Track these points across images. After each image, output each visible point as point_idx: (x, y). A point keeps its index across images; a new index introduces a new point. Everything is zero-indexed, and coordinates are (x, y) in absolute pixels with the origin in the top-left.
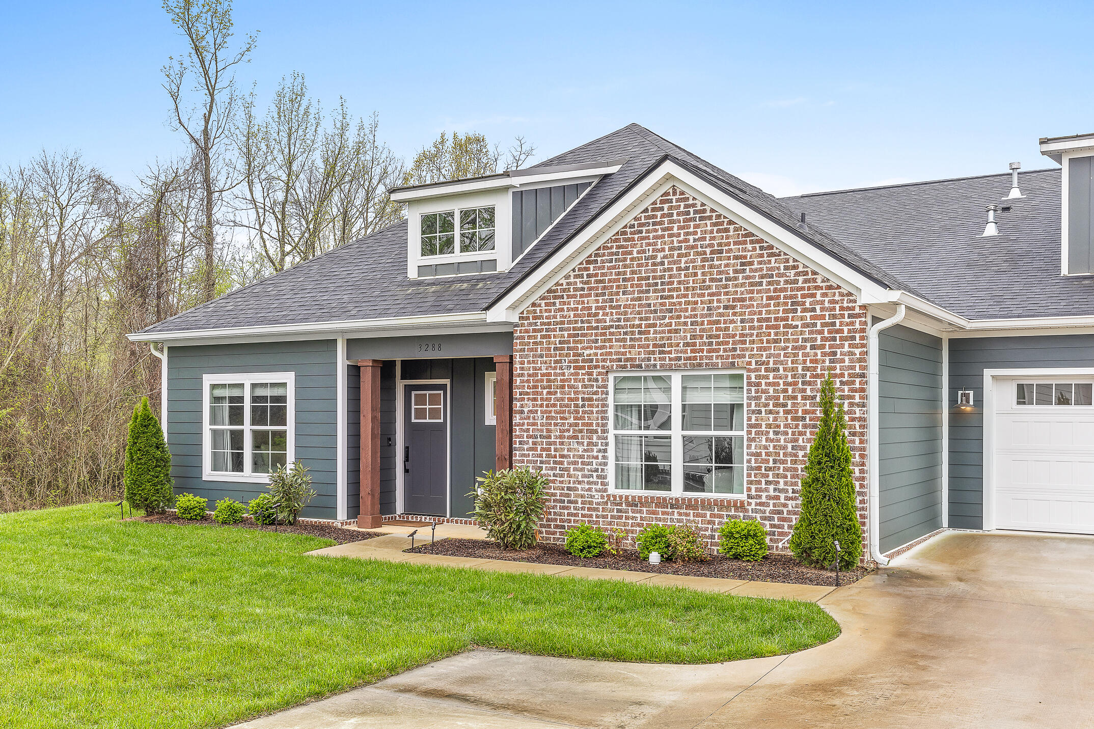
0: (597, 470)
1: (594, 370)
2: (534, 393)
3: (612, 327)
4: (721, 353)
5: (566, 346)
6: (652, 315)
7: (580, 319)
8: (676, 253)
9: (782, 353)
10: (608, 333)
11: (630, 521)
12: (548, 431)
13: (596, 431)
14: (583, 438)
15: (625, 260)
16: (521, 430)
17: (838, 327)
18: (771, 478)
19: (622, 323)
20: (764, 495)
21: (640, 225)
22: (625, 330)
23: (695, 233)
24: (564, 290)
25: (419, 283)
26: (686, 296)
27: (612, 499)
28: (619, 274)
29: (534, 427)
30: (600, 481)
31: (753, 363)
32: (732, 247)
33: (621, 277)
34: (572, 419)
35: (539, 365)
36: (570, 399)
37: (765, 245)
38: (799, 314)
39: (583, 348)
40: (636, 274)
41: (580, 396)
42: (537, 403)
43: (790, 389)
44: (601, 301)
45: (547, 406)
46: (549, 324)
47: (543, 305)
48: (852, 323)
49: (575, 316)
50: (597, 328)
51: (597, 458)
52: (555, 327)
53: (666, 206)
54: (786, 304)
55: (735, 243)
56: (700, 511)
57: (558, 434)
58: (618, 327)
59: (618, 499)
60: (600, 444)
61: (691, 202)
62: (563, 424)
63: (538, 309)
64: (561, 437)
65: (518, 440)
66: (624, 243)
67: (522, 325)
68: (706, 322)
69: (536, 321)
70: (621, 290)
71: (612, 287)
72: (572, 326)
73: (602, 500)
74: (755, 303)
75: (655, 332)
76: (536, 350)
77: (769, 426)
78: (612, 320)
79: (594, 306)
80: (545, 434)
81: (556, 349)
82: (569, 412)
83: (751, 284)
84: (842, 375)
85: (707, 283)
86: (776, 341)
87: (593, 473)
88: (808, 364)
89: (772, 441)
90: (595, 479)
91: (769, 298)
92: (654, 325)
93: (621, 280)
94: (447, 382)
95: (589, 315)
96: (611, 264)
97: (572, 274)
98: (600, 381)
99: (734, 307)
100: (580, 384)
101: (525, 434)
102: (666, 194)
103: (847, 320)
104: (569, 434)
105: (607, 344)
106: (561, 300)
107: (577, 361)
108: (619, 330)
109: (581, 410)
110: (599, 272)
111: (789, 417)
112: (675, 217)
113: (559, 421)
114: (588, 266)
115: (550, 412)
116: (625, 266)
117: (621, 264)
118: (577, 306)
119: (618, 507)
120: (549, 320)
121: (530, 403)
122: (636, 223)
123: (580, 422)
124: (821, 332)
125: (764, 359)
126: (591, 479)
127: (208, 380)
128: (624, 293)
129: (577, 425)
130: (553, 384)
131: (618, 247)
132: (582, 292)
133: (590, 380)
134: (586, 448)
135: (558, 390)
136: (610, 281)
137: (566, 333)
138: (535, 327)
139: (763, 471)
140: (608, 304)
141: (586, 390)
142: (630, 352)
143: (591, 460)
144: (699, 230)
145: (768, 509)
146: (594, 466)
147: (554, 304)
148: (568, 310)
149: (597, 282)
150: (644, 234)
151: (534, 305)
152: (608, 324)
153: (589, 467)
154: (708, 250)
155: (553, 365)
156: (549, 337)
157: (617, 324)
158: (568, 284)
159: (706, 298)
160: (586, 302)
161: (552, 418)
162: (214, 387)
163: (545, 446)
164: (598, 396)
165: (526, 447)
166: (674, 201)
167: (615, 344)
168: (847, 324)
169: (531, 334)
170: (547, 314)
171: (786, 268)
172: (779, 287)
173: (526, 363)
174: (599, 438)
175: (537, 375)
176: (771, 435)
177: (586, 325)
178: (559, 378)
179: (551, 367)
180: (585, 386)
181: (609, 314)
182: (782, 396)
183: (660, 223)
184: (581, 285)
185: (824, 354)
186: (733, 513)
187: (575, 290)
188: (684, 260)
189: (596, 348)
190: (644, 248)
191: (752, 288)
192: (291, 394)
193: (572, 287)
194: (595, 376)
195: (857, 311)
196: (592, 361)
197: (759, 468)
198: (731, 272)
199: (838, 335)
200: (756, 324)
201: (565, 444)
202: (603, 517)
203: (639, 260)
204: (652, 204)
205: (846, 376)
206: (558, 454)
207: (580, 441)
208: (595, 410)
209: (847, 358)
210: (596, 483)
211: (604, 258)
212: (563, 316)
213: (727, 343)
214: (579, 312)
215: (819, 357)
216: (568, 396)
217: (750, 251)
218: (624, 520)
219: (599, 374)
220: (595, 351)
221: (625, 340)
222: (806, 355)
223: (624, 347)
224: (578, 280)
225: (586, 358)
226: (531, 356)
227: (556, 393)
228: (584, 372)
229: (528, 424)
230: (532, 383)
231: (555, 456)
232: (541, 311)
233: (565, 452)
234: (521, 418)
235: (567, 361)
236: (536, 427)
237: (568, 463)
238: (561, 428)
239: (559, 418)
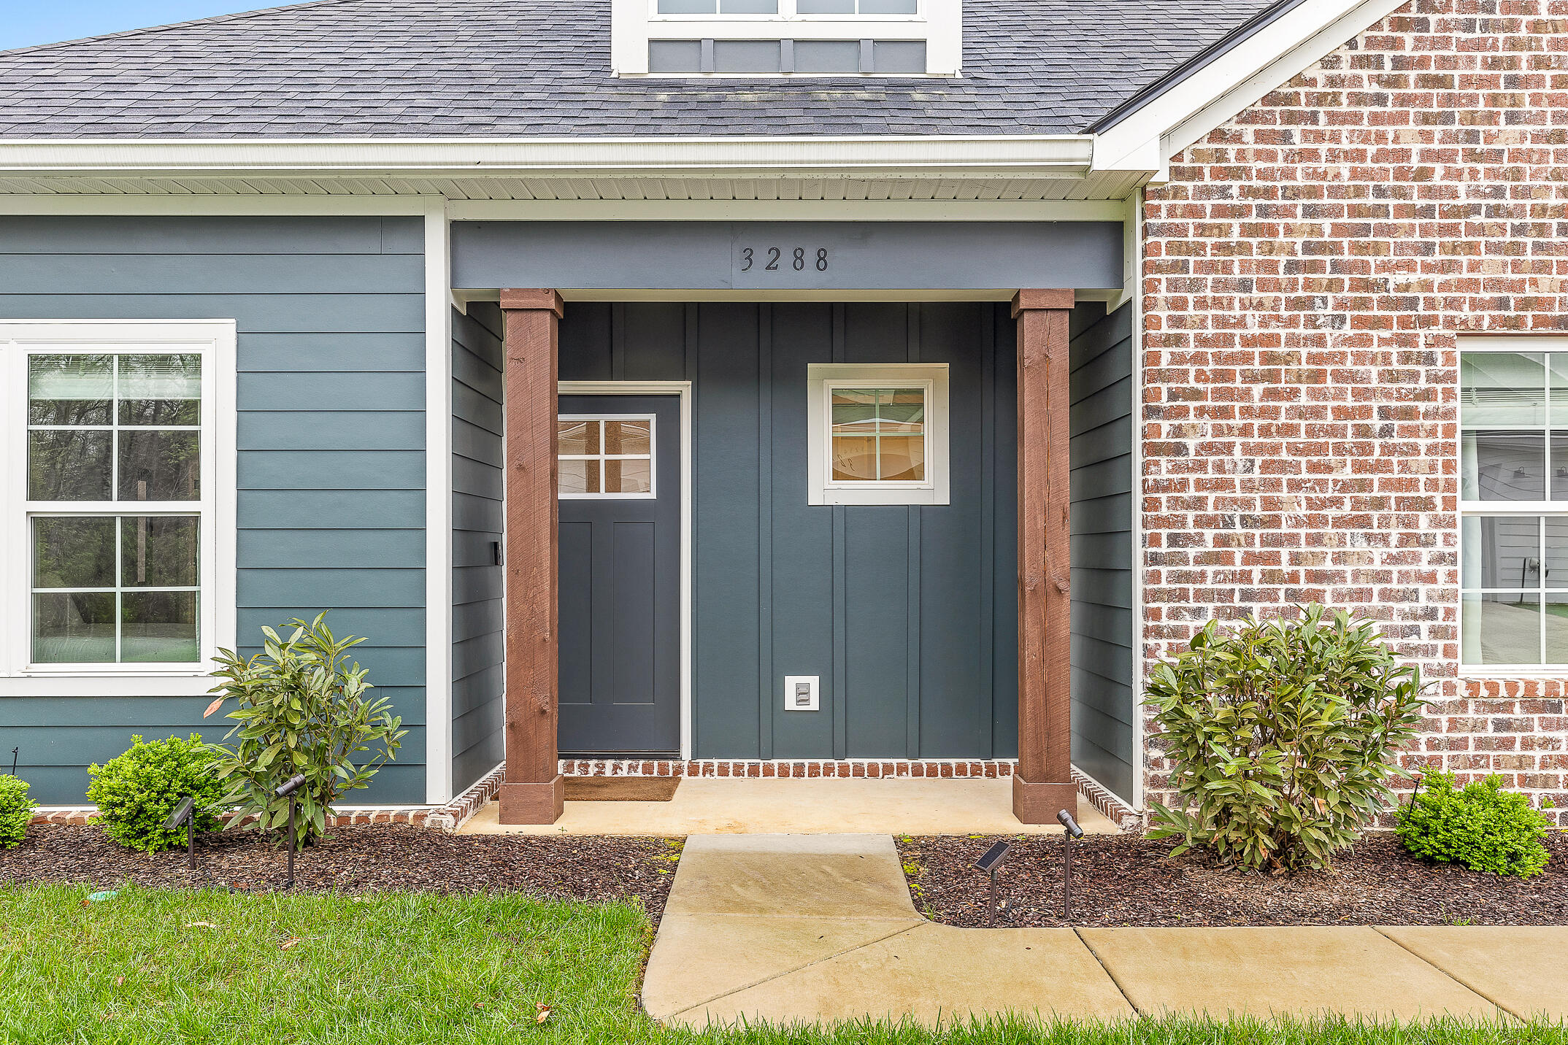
0: (1431, 614)
1: (1418, 331)
2: (1219, 394)
3: (1475, 210)
5: (1327, 258)
7: (1372, 184)
10: (1462, 228)
11: (1538, 754)
13: (1427, 504)
14: (1384, 522)
15: (1513, 26)
16: (1175, 502)
19: (1509, 201)
22: (1517, 222)
24: (1320, 99)
27: (1484, 692)
28: (1495, 63)
29: (1220, 494)
33: (1503, 73)
34: (1349, 468)
35: (1238, 313)
36: (1340, 412)
39: (1384, 267)
40: (1548, 67)
41: (1375, 404)
42: (1231, 422)
44: (1437, 136)
45: (1265, 431)
46: (1269, 193)
47: (1249, 136)
49: (1354, 174)
50: (1428, 211)
51: (1432, 578)
52: (1288, 202)
57: (1303, 511)
58: (1494, 211)
59: (1503, 691)
60: (1440, 539)
62: (1322, 484)
63: (1232, 149)
64: (1311, 521)
67: (1177, 192)
69: (1226, 183)
70: (1503, 110)
71: (1473, 100)
72: (1345, 202)
73: (1448, 699)
76: (1227, 268)
78: (1477, 192)
79: (1416, 148)
80: (1258, 512)
81: (1292, 267)
82: (1339, 449)
87: (1419, 623)
90: (1425, 639)
93: (1502, 81)
95: (1401, 174)
96: (1470, 36)
97: (1346, 55)
98: (1439, 363)
100: (1374, 370)
101: (1191, 515)
104: (1339, 513)
105: (1463, 259)
106: (1309, 127)
107: (1364, 303)
108: (1500, 221)
109: (1377, 442)
110: (1433, 54)
113: (1304, 475)
114: (1398, 34)
115: (1275, 449)
116: (1514, 44)
117: (1501, 36)
118: (1361, 146)
119: (1500, 716)
120: (1270, 184)
121: (1208, 423)
123: (1375, 477)
126: (1413, 640)
128: (1512, 118)
129: (1364, 485)
130: (1284, 367)
132: (1378, 109)
133: (1406, 358)
134: (1394, 551)
135: (1303, 387)
136: (1466, 81)
137: (1326, 224)
138: (1221, 202)
140: (1459, 147)
141: (1395, 386)
142: (1534, 283)
143: (1412, 586)
146: (1423, 602)
147: (1286, 137)
148: (1333, 156)
149: (1425, 81)
151: (1217, 135)
152: (1462, 201)
153: (1406, 606)
155: (1284, 313)
156: (1272, 231)
157: (1493, 202)
158: (1332, 81)
160: (1391, 136)
161: (1283, 467)
163: (1257, 548)
164: (1433, 404)
165: (1192, 551)
167: (1484, 257)
169: (1208, 220)
170: (1261, 165)
173: (1191, 304)
174: (1436, 522)
175: (1229, 340)
177: (1392, 202)
178: (1304, 352)
179: (1278, 318)
180: (1392, 377)
181: (1466, 175)
184: (1375, 89)
187: (1358, 99)
189: (1428, 268)
192: (218, 392)
193: (1345, 91)
194: (1422, 348)
196: (1412, 304)
201: (1326, 540)
202: (1453, 745)
203: (1556, 31)
206: (1302, 569)
207: (1376, 531)
208: (1423, 442)
210: (1429, 651)
211: (1447, 16)
212: (1314, 174)
214: (1369, 164)
216: (1336, 404)
218: (1517, 750)
219: (1436, 340)
220: (1424, 276)
221: (1517, 249)
223: (1516, 267)
224: (1364, 73)
225: (1392, 294)
226: (1209, 284)
227: (1294, 393)
228: (1386, 334)
229: (1200, 485)
230: (1212, 366)
231: (1294, 578)
232: (1241, 155)
233: (1328, 566)
234: (1177, 468)
235: (1331, 302)
236: (1227, 494)
237: (1339, 597)
238: (1313, 495)
239: (1303, 466)
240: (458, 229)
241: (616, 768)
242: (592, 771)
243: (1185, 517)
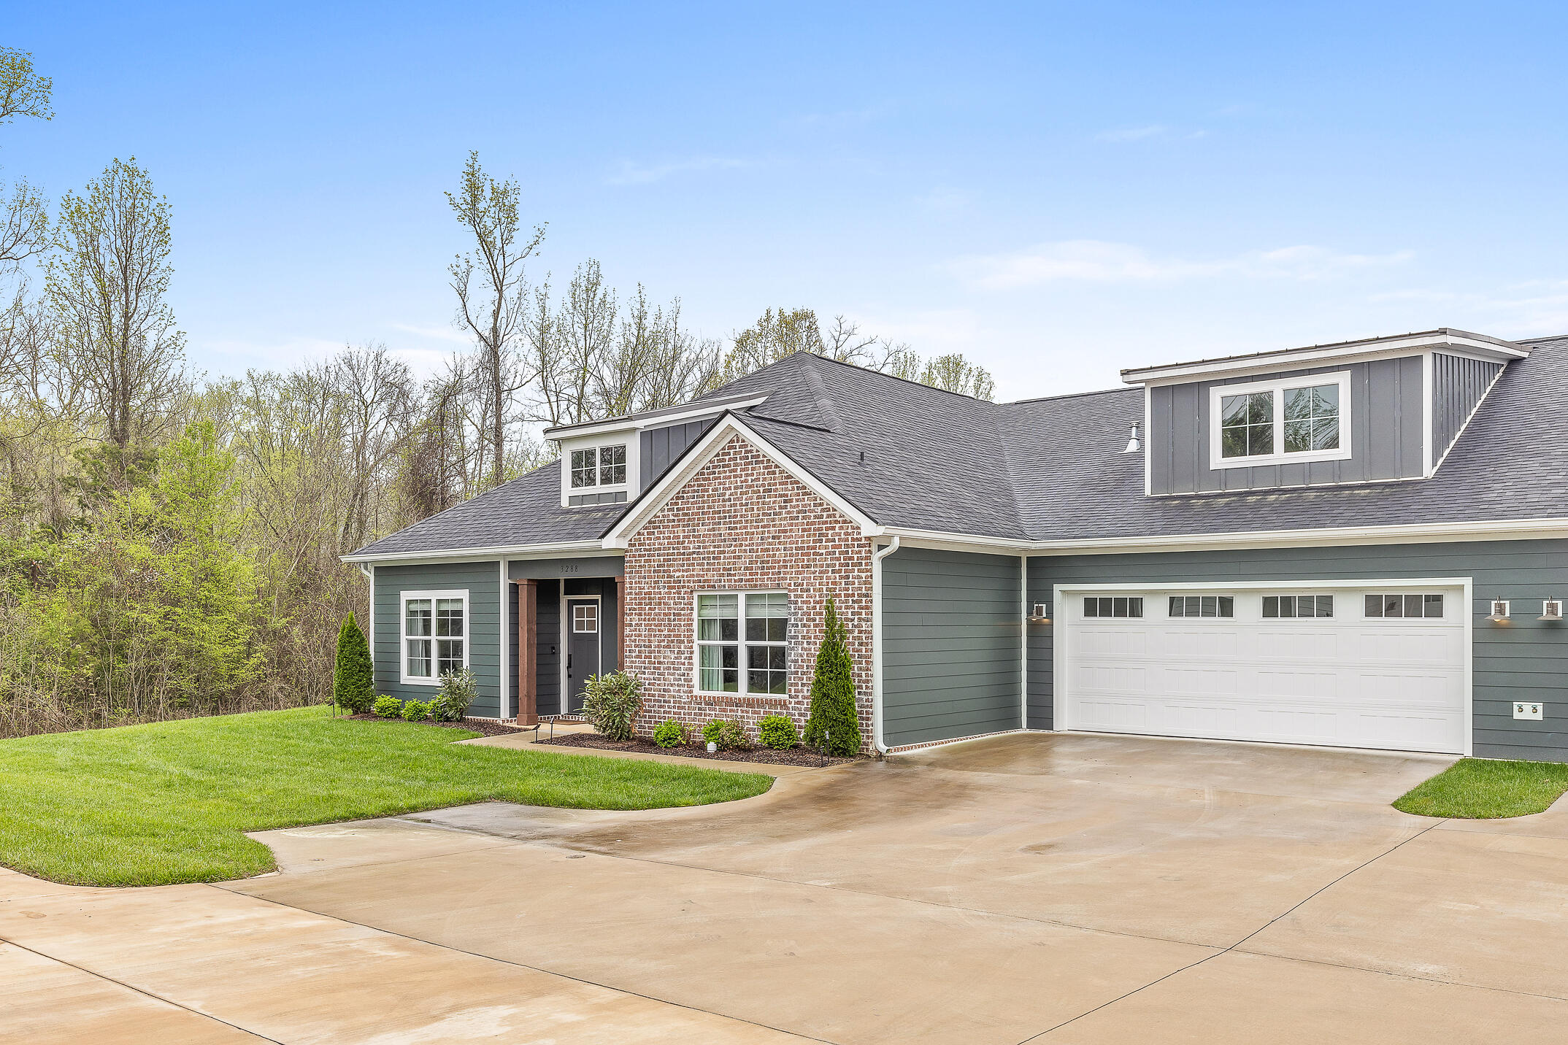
0: (684, 675)
1: (682, 590)
3: (694, 553)
4: (770, 576)
5: (662, 569)
6: (722, 544)
7: (672, 546)
8: (739, 491)
9: (812, 576)
10: (691, 559)
11: (708, 718)
12: (650, 641)
13: (685, 642)
14: (674, 647)
15: (704, 496)
17: (850, 555)
18: (805, 681)
19: (701, 550)
20: (800, 695)
21: (715, 467)
22: (703, 556)
23: (752, 475)
24: (661, 521)
25: (568, 512)
26: (746, 527)
27: (694, 699)
28: (699, 508)
29: (639, 638)
30: (686, 683)
31: (793, 585)
32: (778, 487)
33: (701, 511)
34: (666, 631)
35: (643, 585)
36: (665, 614)
37: (801, 485)
38: (824, 543)
39: (674, 571)
40: (711, 508)
41: (672, 612)
42: (642, 617)
43: (818, 606)
44: (686, 531)
45: (649, 620)
46: (650, 550)
47: (646, 534)
48: (860, 552)
49: (668, 543)
50: (684, 554)
51: (685, 664)
52: (654, 552)
53: (732, 451)
54: (815, 535)
55: (780, 484)
56: (756, 709)
57: (657, 643)
58: (698, 553)
59: (701, 699)
60: (687, 652)
61: (749, 448)
62: (661, 635)
63: (642, 537)
64: (658, 646)
65: (628, 649)
66: (703, 482)
67: (631, 551)
68: (759, 550)
69: (641, 547)
70: (701, 522)
71: (694, 519)
72: (666, 552)
73: (688, 700)
74: (794, 534)
75: (725, 558)
76: (641, 572)
77: (804, 637)
78: (694, 548)
79: (681, 535)
80: (647, 644)
81: (654, 571)
82: (664, 625)
83: (792, 518)
84: (853, 595)
85: (761, 517)
86: (808, 566)
87: (682, 677)
88: (830, 586)
89: (806, 650)
90: (683, 682)
91: (804, 530)
92: (724, 552)
93: (701, 513)
94: (599, 597)
95: (678, 543)
96: (694, 500)
97: (666, 508)
98: (687, 599)
99: (779, 538)
100: (672, 602)
101: (633, 644)
102: (732, 441)
103: (856, 549)
104: (664, 644)
105: (691, 568)
106: (659, 530)
107: (670, 582)
108: (699, 556)
109: (672, 623)
110: (685, 506)
111: (817, 629)
112: (738, 461)
113: (657, 633)
114: (677, 501)
115: (651, 625)
116: (704, 502)
117: (701, 499)
118: (670, 535)
119: (700, 706)
120: (650, 547)
121: (637, 617)
122: (711, 465)
123: (672, 633)
124: (839, 559)
125: (800, 581)
126: (680, 683)
127: (405, 595)
128: (703, 525)
129: (670, 636)
130: (653, 601)
131: (699, 486)
132: (673, 524)
133: (679, 598)
134: (676, 656)
135: (657, 607)
136: (693, 514)
137: (662, 558)
138: (640, 553)
139: (800, 675)
140: (691, 534)
141: (677, 606)
142: (707, 575)
143: (680, 666)
144: (755, 472)
145: (803, 707)
146: (684, 671)
147: (653, 533)
148: (664, 538)
149: (684, 515)
150: (717, 475)
151: (639, 533)
152: (691, 550)
153: (678, 672)
154: (761, 489)
155: (653, 585)
156: (650, 561)
157: (698, 550)
159: (760, 529)
160: (676, 532)
161: (652, 630)
162: (409, 602)
163: (647, 654)
164: (686, 612)
165: (634, 654)
166: (737, 447)
167: (696, 567)
168: (857, 553)
169: (637, 559)
171: (815, 505)
172: (810, 521)
173: (634, 583)
174: (686, 647)
175: (641, 593)
176: (805, 645)
177: (676, 551)
178: (657, 596)
179: (651, 587)
180: (675, 604)
181: (693, 543)
182: (812, 611)
183: (728, 466)
184: (673, 518)
185: (841, 577)
186: (779, 710)
188: (744, 497)
189: (683, 571)
190: (717, 486)
191: (791, 522)
192: (466, 608)
194: (682, 595)
195: (863, 542)
196: (680, 582)
197: (796, 673)
198: (777, 508)
199: (850, 562)
200: (794, 551)
201: (661, 652)
202: (688, 714)
203: (713, 497)
204: (722, 449)
205: (856, 595)
206: (656, 661)
207: (672, 649)
208: (683, 623)
209: (856, 581)
210: (684, 686)
211: (688, 495)
212: (659, 544)
213: (774, 567)
214: (671, 540)
215: (837, 580)
216: (663, 612)
217: (790, 491)
219: (685, 593)
220: (682, 574)
221: (703, 564)
222: (828, 578)
223: (703, 570)
224: (670, 513)
225: (676, 579)
226: (638, 577)
227: (655, 609)
228: (675, 591)
229: (636, 635)
230: (638, 601)
231: (655, 663)
232: (644, 539)
233: (662, 659)
235: (663, 582)
237: (664, 669)
238: (659, 639)
239: (657, 630)
240: (509, 564)
242: (577, 719)
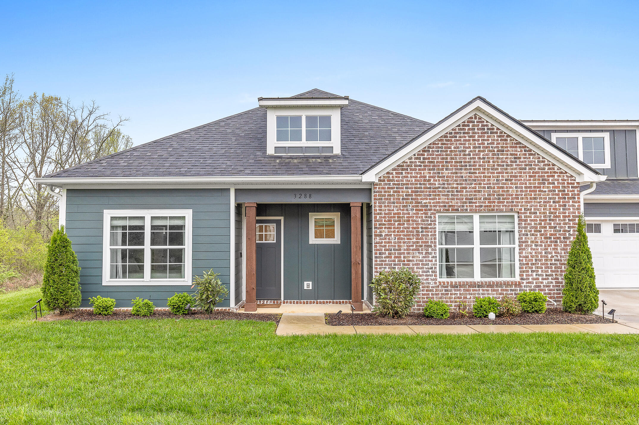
0: (432, 268)
1: (428, 212)
2: (389, 224)
3: (440, 188)
4: (505, 204)
5: (410, 197)
6: (464, 182)
7: (419, 182)
8: (477, 150)
9: (538, 204)
10: (437, 191)
11: (453, 296)
12: (399, 246)
13: (431, 246)
14: (422, 250)
15: (447, 151)
16: (380, 246)
17: (566, 192)
18: (534, 269)
19: (446, 186)
20: (530, 278)
21: (455, 133)
22: (448, 190)
23: (488, 140)
24: (408, 166)
26: (484, 173)
27: (442, 284)
28: (443, 159)
30: (434, 274)
31: (523, 209)
32: (509, 149)
33: (445, 160)
34: (415, 239)
35: (392, 208)
36: (413, 228)
37: (527, 149)
38: (546, 185)
39: (421, 199)
40: (454, 159)
41: (420, 226)
42: (391, 230)
43: (543, 223)
44: (432, 173)
45: (398, 232)
46: (398, 184)
47: (394, 173)
48: (573, 191)
49: (415, 181)
50: (430, 188)
51: (432, 261)
52: (402, 186)
53: (471, 124)
54: (539, 180)
55: (511, 147)
56: (495, 288)
57: (405, 248)
58: (443, 188)
59: (446, 284)
60: (433, 253)
61: (485, 123)
62: (409, 242)
63: (391, 176)
64: (407, 250)
65: (378, 252)
66: (446, 142)
67: (380, 184)
68: (496, 188)
69: (390, 182)
70: (445, 168)
71: (439, 166)
72: (413, 186)
73: (435, 285)
74: (523, 179)
75: (466, 192)
76: (390, 199)
77: (532, 242)
78: (439, 184)
79: (428, 175)
80: (397, 248)
81: (403, 199)
82: (413, 235)
83: (520, 169)
84: (569, 216)
85: (496, 167)
86: (535, 198)
87: (429, 270)
88: (552, 211)
89: (534, 249)
90: (430, 273)
91: (530, 176)
92: (466, 188)
93: (444, 162)
94: (282, 218)
95: (425, 180)
96: (438, 153)
97: (413, 157)
98: (433, 218)
99: (511, 180)
100: (420, 220)
101: (383, 248)
102: (471, 118)
103: (571, 189)
104: (413, 248)
105: (437, 197)
106: (406, 171)
107: (417, 206)
108: (444, 190)
109: (420, 234)
110: (431, 157)
111: (543, 237)
112: (476, 131)
114: (424, 153)
115: (400, 235)
116: (447, 155)
117: (444, 153)
118: (417, 175)
119: (446, 289)
120: (398, 183)
121: (387, 230)
122: (453, 132)
123: (420, 241)
124: (558, 195)
125: (529, 207)
126: (428, 273)
127: (109, 214)
128: (446, 170)
129: (418, 242)
130: (402, 219)
131: (442, 144)
132: (420, 168)
133: (426, 217)
134: (424, 256)
135: (406, 223)
136: (437, 162)
137: (410, 191)
138: (389, 186)
139: (530, 265)
140: (436, 175)
141: (424, 223)
142: (451, 202)
143: (428, 263)
144: (490, 139)
145: (533, 285)
146: (430, 266)
147: (402, 173)
148: (411, 177)
149: (429, 162)
150: (458, 138)
151: (388, 173)
152: (437, 186)
153: (427, 266)
154: (496, 150)
155: (402, 208)
156: (399, 192)
157: (443, 186)
158: (411, 162)
159: (495, 175)
160: (423, 173)
161: (402, 239)
162: (113, 218)
163: (397, 255)
164: (432, 226)
165: (384, 256)
166: (475, 122)
167: (441, 197)
168: (571, 191)
169: (386, 190)
170: (397, 179)
171: (539, 162)
172: (535, 171)
173: (383, 206)
174: (432, 250)
175: (390, 214)
176: (534, 247)
177: (423, 186)
178: (406, 216)
179: (400, 209)
180: (423, 221)
181: (438, 181)
182: (539, 226)
183: (468, 133)
184: (419, 164)
185: (560, 206)
186: (514, 288)
187: (416, 166)
188: (482, 154)
189: (430, 199)
190: (458, 145)
191: (520, 171)
192: (189, 224)
193: (413, 164)
194: (429, 215)
195: (576, 185)
196: (427, 206)
197: (528, 264)
198: (509, 162)
199: (566, 197)
200: (524, 189)
201: (410, 253)
202: (436, 294)
203: (455, 152)
204: (463, 123)
205: (571, 217)
206: (406, 259)
207: (420, 252)
208: (430, 234)
209: (571, 208)
210: (431, 276)
211: (433, 149)
212: (407, 181)
213: (509, 199)
214: (418, 179)
215: (557, 207)
216: (412, 226)
217: (519, 152)
218: (449, 295)
219: (432, 214)
220: (429, 201)
221: (448, 195)
222: (550, 206)
223: (448, 199)
224: (417, 161)
225: (423, 204)
226: (387, 202)
227: (404, 224)
228: (422, 212)
229: (385, 242)
230: (387, 219)
231: (404, 261)
232: (393, 177)
233: (411, 259)
234: (380, 239)
235: (411, 206)
236: (390, 244)
237: (413, 265)
238: (408, 244)
239: (406, 239)
240: (236, 190)
241: (267, 302)
242: (262, 303)
243: (382, 249)
